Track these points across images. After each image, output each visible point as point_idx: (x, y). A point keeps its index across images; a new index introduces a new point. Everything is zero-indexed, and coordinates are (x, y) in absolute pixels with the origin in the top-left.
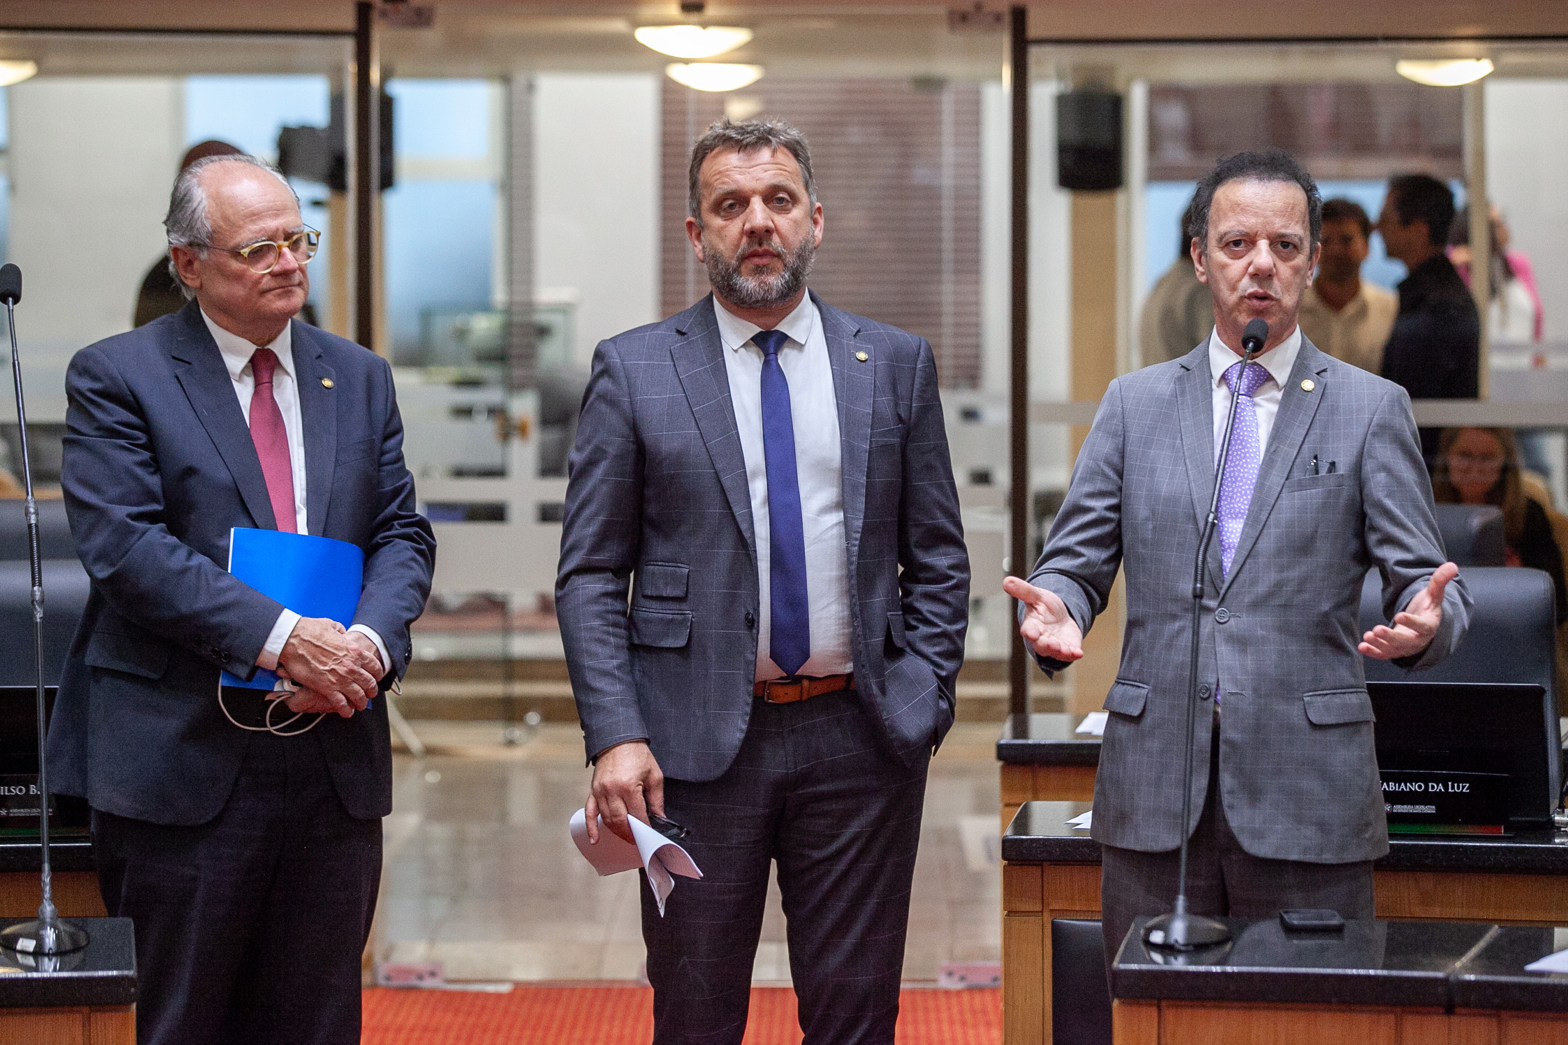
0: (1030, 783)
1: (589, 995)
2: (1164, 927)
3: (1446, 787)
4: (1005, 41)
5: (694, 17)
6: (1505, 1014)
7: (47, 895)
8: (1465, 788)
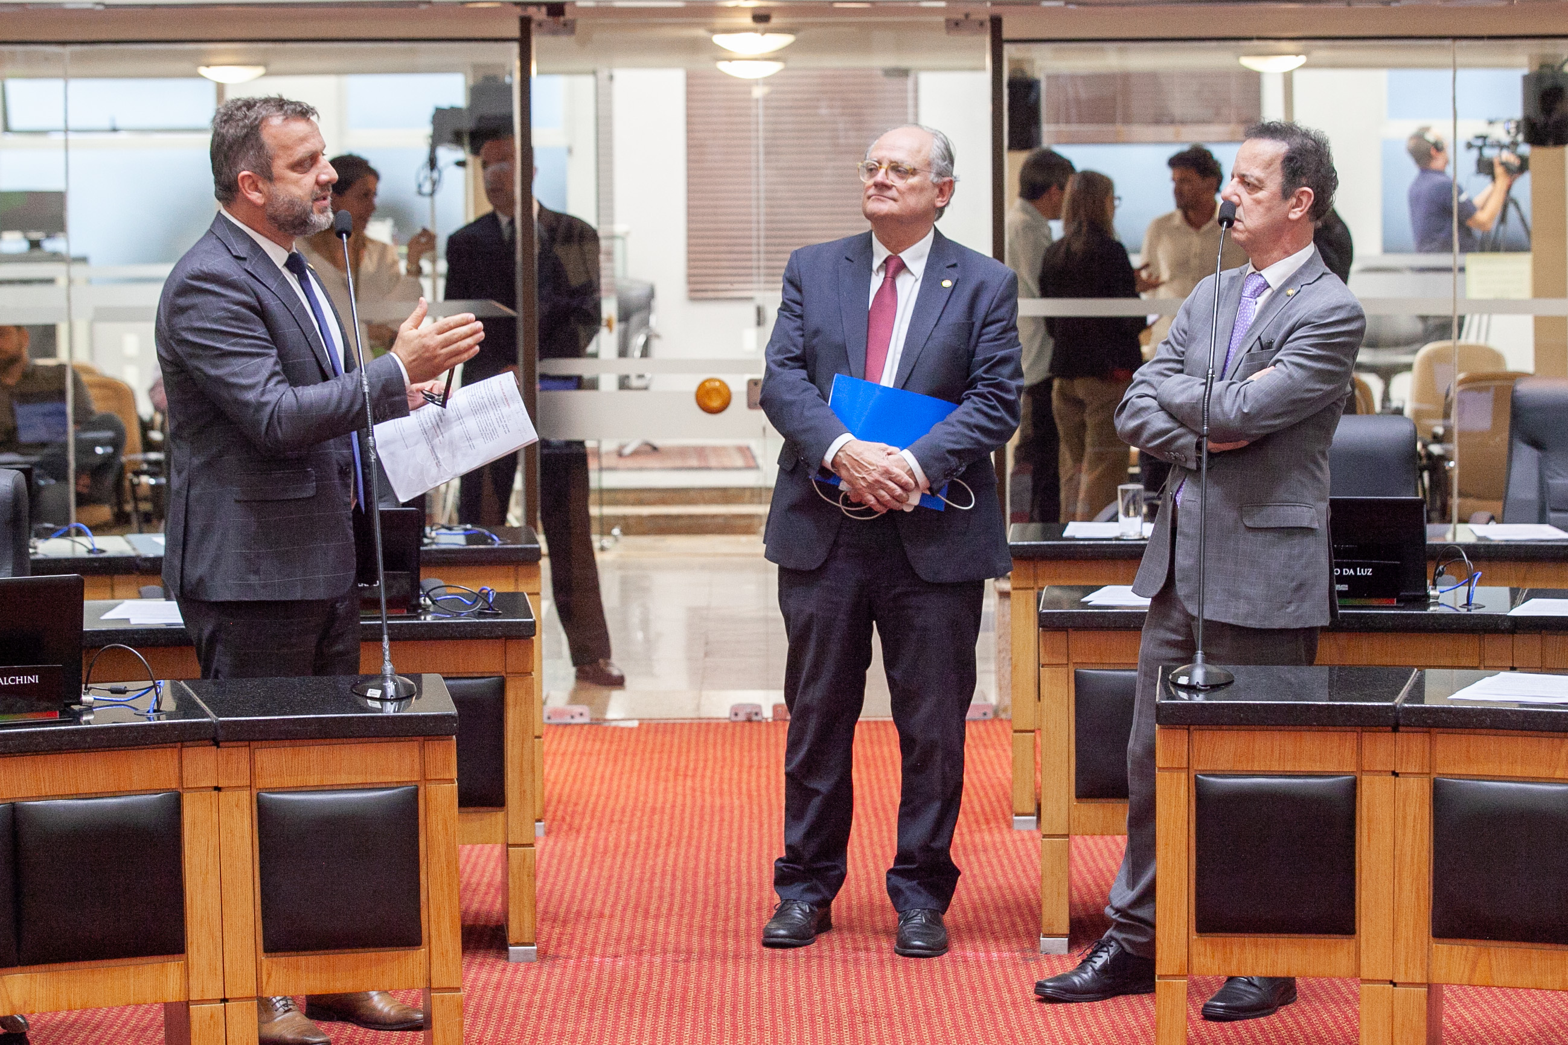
0: (1031, 571)
1: (695, 728)
2: (1189, 674)
3: (1355, 571)
4: (987, 40)
5: (762, 26)
6: (1434, 730)
7: (387, 658)
8: (1369, 572)
